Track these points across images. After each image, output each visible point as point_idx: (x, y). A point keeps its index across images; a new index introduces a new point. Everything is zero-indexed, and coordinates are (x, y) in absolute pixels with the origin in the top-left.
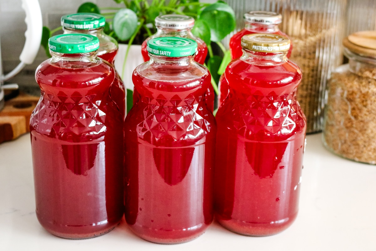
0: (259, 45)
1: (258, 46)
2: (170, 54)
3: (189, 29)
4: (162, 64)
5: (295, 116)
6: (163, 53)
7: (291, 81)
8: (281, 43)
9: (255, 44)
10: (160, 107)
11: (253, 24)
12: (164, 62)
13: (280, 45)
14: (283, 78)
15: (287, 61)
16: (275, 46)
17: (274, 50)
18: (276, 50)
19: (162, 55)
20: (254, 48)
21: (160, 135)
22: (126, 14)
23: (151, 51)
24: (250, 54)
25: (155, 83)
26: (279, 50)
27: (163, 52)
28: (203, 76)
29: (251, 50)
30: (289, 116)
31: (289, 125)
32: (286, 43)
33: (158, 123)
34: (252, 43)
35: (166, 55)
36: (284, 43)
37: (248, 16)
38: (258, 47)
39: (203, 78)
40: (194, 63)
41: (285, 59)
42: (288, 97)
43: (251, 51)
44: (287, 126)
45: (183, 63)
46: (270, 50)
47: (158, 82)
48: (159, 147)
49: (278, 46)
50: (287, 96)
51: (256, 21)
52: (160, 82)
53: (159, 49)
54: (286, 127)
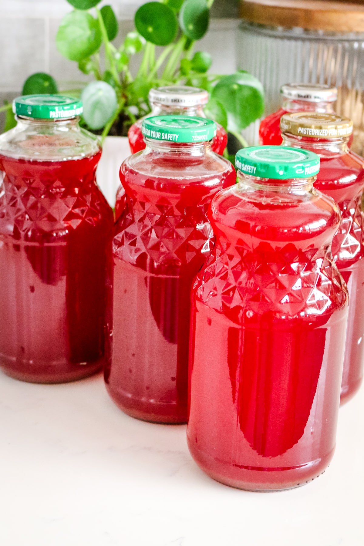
0: (307, 127)
1: (306, 129)
2: (177, 137)
3: (200, 106)
4: (165, 153)
5: (361, 233)
6: (166, 136)
7: (354, 181)
8: (340, 124)
9: (302, 126)
10: (161, 216)
11: (295, 101)
12: (167, 150)
13: (338, 127)
14: (343, 176)
15: (348, 153)
16: (332, 128)
17: (329, 135)
18: (332, 135)
19: (166, 140)
20: (300, 132)
21: (161, 259)
22: (100, 90)
23: (148, 134)
24: (293, 140)
25: (154, 181)
26: (336, 135)
27: (166, 134)
28: (226, 172)
29: (296, 134)
30: (350, 233)
31: (351, 246)
32: (347, 125)
33: (158, 240)
34: (297, 124)
35: (171, 139)
36: (344, 125)
37: (287, 89)
38: (307, 131)
39: (225, 174)
40: (210, 153)
41: (345, 150)
42: (349, 205)
43: (295, 136)
44: (348, 247)
45: (195, 153)
46: (324, 134)
47: (159, 179)
48: (160, 276)
49: (336, 128)
50: (348, 203)
51: (299, 96)
52: (162, 179)
53: (161, 131)
54: (347, 249)
